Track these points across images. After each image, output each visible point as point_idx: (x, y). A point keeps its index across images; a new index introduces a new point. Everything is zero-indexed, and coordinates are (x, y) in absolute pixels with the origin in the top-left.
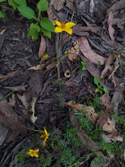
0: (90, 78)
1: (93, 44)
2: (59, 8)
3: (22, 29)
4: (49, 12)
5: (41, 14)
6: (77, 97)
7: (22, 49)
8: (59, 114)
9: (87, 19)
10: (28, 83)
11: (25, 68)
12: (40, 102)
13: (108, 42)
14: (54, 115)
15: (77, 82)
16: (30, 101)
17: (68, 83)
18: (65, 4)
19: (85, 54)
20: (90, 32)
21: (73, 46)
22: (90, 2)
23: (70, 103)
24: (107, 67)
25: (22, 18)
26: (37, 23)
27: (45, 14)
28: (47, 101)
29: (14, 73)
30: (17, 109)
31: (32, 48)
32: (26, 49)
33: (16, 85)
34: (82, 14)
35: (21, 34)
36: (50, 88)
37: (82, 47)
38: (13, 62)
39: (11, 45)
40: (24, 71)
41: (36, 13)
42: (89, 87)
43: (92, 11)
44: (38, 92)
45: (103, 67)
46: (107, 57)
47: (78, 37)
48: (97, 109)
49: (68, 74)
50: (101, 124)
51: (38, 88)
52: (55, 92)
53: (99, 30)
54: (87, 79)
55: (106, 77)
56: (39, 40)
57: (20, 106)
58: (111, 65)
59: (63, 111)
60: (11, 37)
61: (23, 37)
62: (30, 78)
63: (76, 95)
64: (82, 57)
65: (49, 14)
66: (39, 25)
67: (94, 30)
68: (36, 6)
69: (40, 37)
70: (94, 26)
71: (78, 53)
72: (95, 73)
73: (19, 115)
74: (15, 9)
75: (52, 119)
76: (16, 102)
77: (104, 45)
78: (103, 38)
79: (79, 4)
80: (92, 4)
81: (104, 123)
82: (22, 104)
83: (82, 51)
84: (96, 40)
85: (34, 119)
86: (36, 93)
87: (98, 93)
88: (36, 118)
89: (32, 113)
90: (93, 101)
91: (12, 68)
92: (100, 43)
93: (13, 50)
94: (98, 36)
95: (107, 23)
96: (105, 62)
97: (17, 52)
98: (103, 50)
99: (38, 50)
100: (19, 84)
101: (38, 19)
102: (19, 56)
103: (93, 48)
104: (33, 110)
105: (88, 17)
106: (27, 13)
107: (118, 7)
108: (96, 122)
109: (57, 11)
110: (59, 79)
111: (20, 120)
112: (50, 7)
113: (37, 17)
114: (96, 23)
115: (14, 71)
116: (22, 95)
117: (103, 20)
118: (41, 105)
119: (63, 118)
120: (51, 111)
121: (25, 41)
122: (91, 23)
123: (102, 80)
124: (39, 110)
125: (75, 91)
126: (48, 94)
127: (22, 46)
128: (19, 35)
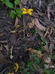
0: (39, 37)
1: (40, 21)
2: (25, 4)
3: (7, 13)
4: (20, 5)
5: (16, 6)
6: (33, 46)
7: (7, 22)
8: (24, 55)
9: (38, 10)
10: (9, 39)
11: (8, 31)
12: (15, 48)
13: (47, 20)
14: (22, 55)
15: (33, 39)
16: (10, 48)
17: (29, 39)
18: (28, 2)
19: (37, 26)
20: (39, 15)
21: (31, 22)
22: (39, 2)
23: (29, 49)
24: (47, 32)
25: (7, 8)
26: (14, 10)
27: (18, 6)
28: (18, 48)
29: (2, 34)
30: (3, 52)
31: (12, 22)
32: (9, 22)
33: (3, 40)
34: (36, 7)
35: (6, 15)
36: (20, 42)
37: (36, 22)
38: (2, 28)
39: (2, 20)
40: (7, 33)
41: (14, 6)
42: (39, 41)
43: (40, 6)
44: (14, 43)
45: (45, 32)
46: (47, 27)
47: (34, 17)
48: (42, 52)
49: (29, 35)
50: (44, 59)
51: (14, 42)
52: (22, 43)
53: (43, 15)
54: (38, 38)
55: (46, 37)
56: (15, 18)
57: (5, 50)
58: (49, 31)
59: (26, 53)
60: (2, 16)
61: (8, 17)
62: (10, 37)
63: (32, 45)
64: (35, 27)
65: (20, 6)
66: (15, 11)
67: (41, 15)
68: (14, 3)
69: (16, 17)
70: (41, 13)
71: (33, 25)
72: (41, 35)
73: (4, 55)
74: (4, 3)
75: (21, 57)
76: (3, 48)
77: (45, 22)
78: (45, 18)
79: (34, 2)
80: (40, 2)
81: (46, 59)
82: (6, 49)
83: (35, 24)
84: (42, 20)
85: (12, 57)
86: (13, 44)
87: (43, 44)
88: (13, 57)
89: (11, 54)
90: (40, 48)
91: (2, 32)
92: (44, 21)
93: (2, 23)
94: (43, 17)
95: (47, 11)
96: (46, 30)
97: (4, 24)
98: (45, 24)
99: (14, 23)
100: (5, 40)
101: (15, 9)
102: (5, 26)
103: (41, 23)
104: (11, 52)
106: (10, 5)
107: (52, 5)
108: (42, 58)
109: (24, 5)
110: (25, 37)
111: (5, 58)
112: (21, 3)
113: (14, 8)
114: (42, 11)
115: (3, 33)
116: (6, 45)
117: (45, 10)
118: (15, 50)
119: (26, 56)
120: (20, 53)
121: (9, 19)
122: (40, 11)
123: (44, 38)
124: (14, 52)
125: (32, 43)
126: (19, 44)
127: (7, 21)
128: (5, 16)
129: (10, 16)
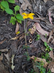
0: (42, 43)
1: (42, 26)
2: (25, 9)
3: (7, 20)
4: (20, 11)
5: (17, 12)
7: (7, 29)
8: (27, 64)
9: (38, 14)
10: (10, 47)
12: (16, 57)
13: (49, 25)
14: (24, 64)
15: (36, 45)
16: (11, 57)
17: (31, 46)
18: (28, 7)
19: (39, 31)
20: (40, 20)
21: (33, 27)
22: (39, 6)
25: (7, 14)
27: (18, 12)
28: (20, 57)
29: (3, 42)
31: (12, 29)
32: (9, 29)
33: (4, 48)
34: (36, 12)
35: (7, 22)
37: (37, 27)
38: (2, 36)
39: (2, 28)
40: (8, 40)
41: (14, 12)
42: (42, 48)
43: (40, 10)
44: (15, 52)
45: (48, 37)
46: (50, 32)
47: (35, 22)
48: (47, 60)
50: (50, 68)
51: (15, 49)
52: (24, 51)
53: (45, 19)
54: (41, 44)
55: (50, 42)
56: (16, 25)
57: (5, 60)
58: (52, 36)
59: (29, 62)
60: (2, 23)
61: (8, 24)
62: (11, 44)
63: (35, 53)
64: (37, 32)
66: (15, 17)
68: (14, 9)
69: (16, 23)
70: (42, 17)
71: (35, 30)
72: (44, 40)
73: (5, 65)
74: (4, 10)
75: (23, 67)
76: (4, 58)
77: (47, 26)
78: (47, 23)
79: (34, 7)
81: (52, 68)
82: (6, 59)
83: (37, 29)
84: (43, 24)
85: (13, 67)
86: (14, 52)
87: (47, 51)
88: (14, 67)
89: (12, 64)
90: (45, 56)
91: (2, 39)
92: (45, 25)
93: (2, 30)
94: (44, 22)
95: (48, 16)
96: (49, 35)
97: (4, 31)
98: (47, 29)
99: (15, 30)
100: (5, 48)
101: (15, 15)
102: (5, 33)
103: (42, 28)
104: (12, 62)
105: (39, 13)
106: (9, 12)
107: (52, 9)
108: (47, 67)
109: (24, 11)
111: (6, 68)
112: (21, 9)
114: (43, 16)
116: (6, 54)
117: (46, 14)
118: (17, 59)
120: (23, 62)
121: (9, 25)
123: (48, 43)
124: (16, 62)
125: (34, 50)
126: (20, 52)
127: (7, 28)
128: (5, 23)
129: (10, 22)
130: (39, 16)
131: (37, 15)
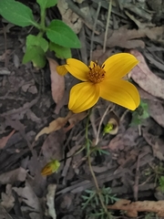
3: (12, 49)
5: (47, 15)
7: (16, 89)
15: (132, 138)
17: (114, 145)
25: (9, 27)
26: (40, 35)
28: (79, 187)
31: (37, 84)
32: (25, 88)
34: (127, 5)
35: (11, 61)
41: (37, 14)
42: (157, 147)
49: (114, 127)
53: (160, 33)
54: (150, 131)
61: (17, 65)
65: (62, 11)
66: (45, 37)
70: (150, 28)
84: (156, 54)
91: (2, 130)
97: (6, 96)
99: (49, 87)
102: (12, 103)
103: (154, 69)
105: (138, 11)
109: (77, 4)
113: (39, 22)
122: (145, 21)
125: (128, 158)
126: (77, 172)
127: (16, 83)
128: (7, 62)
130: (138, 23)
131: (132, 17)
